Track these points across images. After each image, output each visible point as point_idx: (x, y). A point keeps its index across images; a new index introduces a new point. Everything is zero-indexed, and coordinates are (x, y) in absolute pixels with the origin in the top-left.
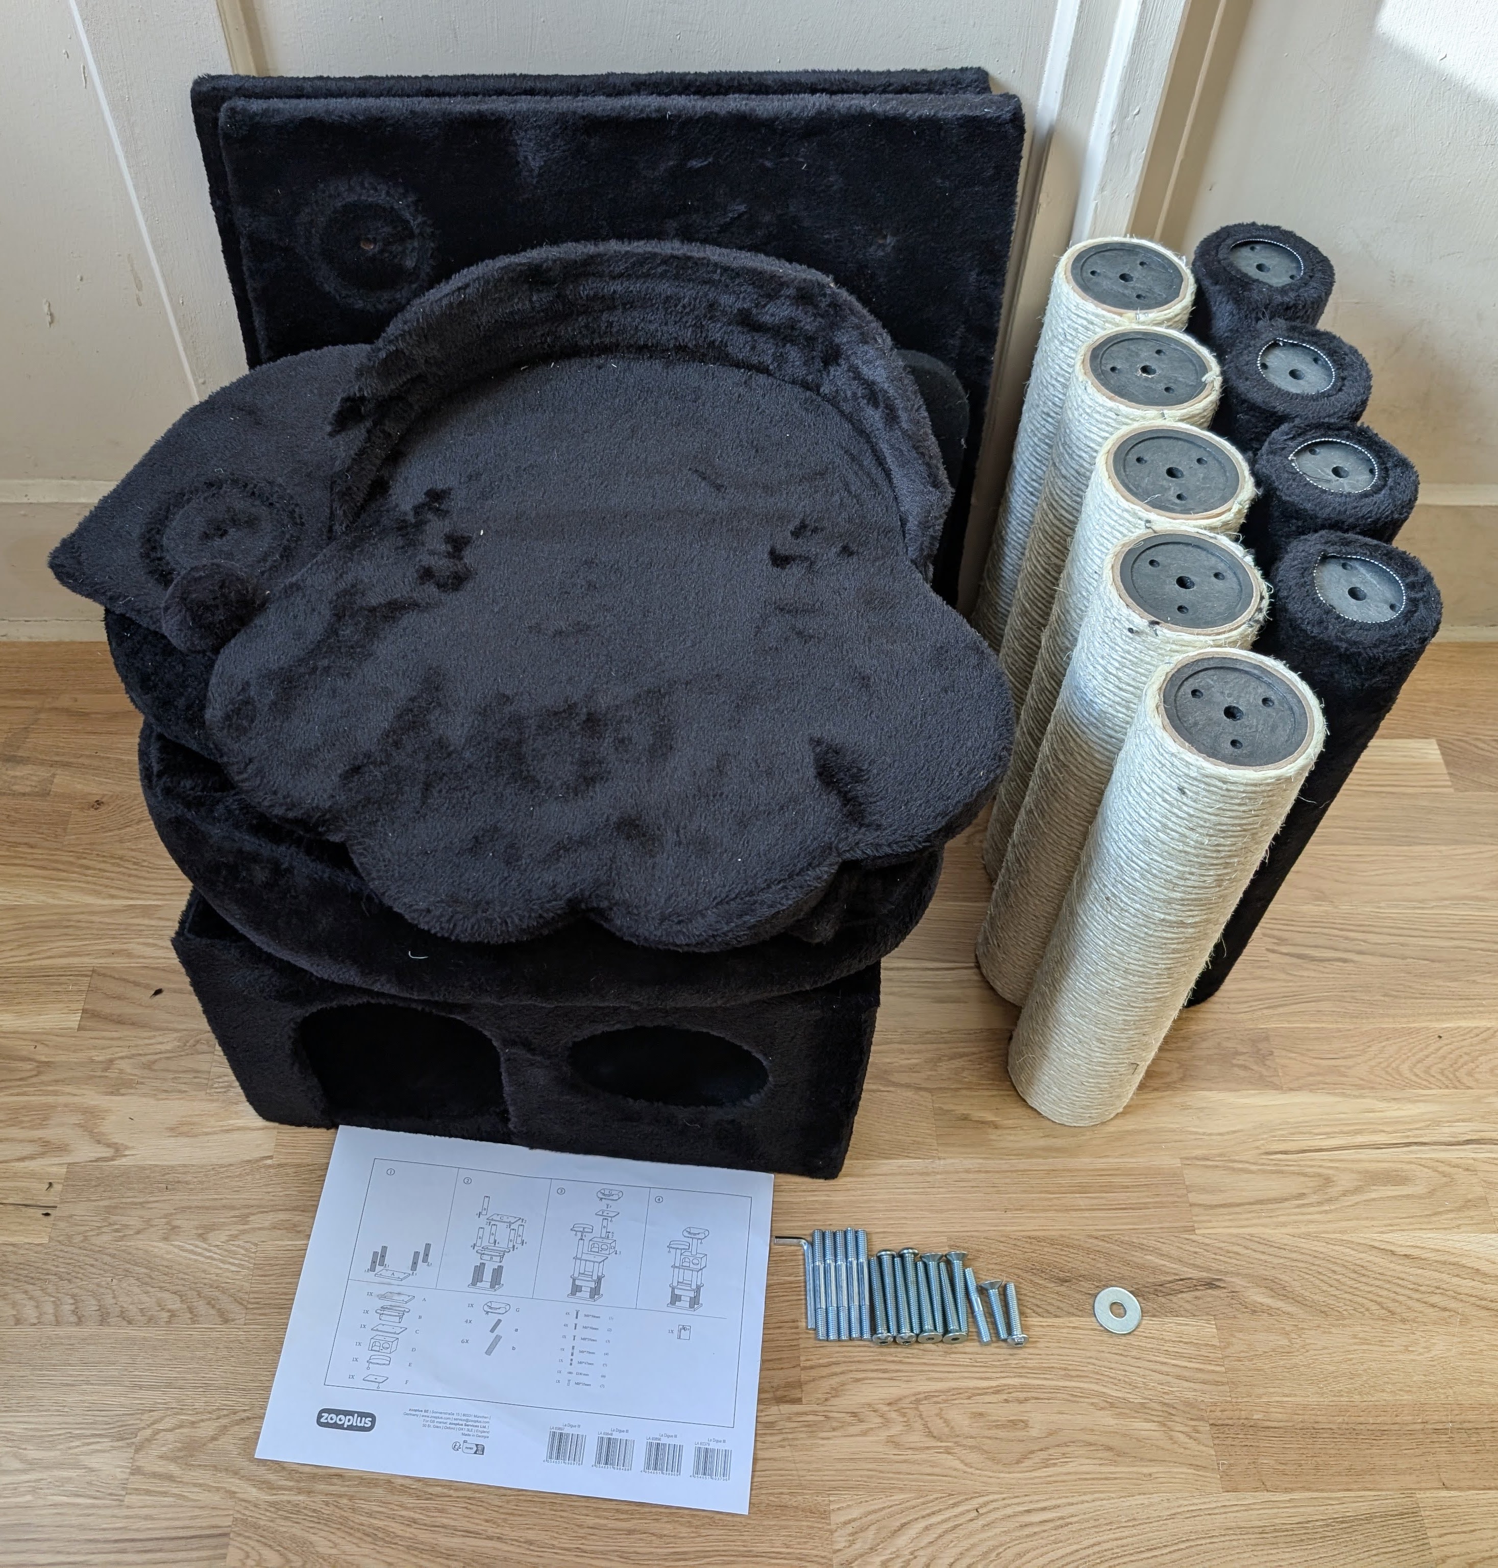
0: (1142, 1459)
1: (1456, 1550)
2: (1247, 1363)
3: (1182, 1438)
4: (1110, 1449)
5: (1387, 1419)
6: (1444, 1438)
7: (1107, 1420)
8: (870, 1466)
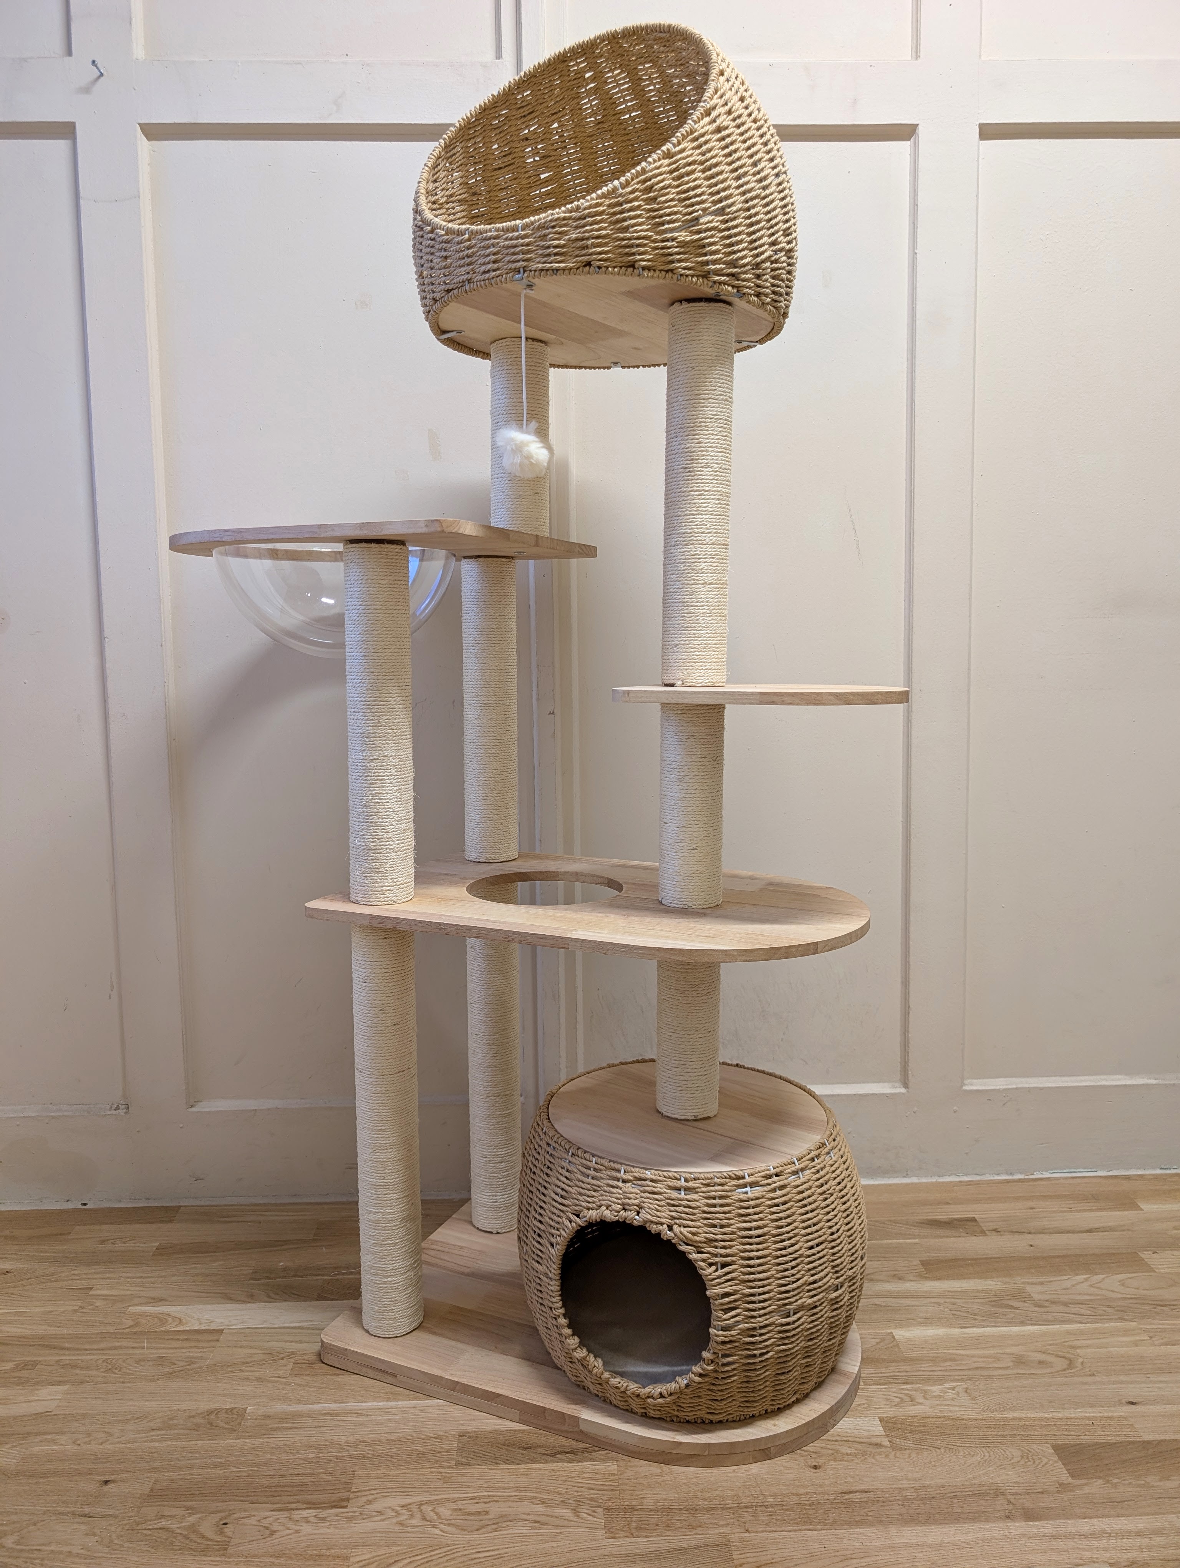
0: (557, 1526)
1: (750, 1560)
2: (633, 1481)
3: (585, 1515)
4: (538, 1522)
5: (718, 1503)
6: (751, 1510)
7: (540, 1509)
8: (382, 1535)
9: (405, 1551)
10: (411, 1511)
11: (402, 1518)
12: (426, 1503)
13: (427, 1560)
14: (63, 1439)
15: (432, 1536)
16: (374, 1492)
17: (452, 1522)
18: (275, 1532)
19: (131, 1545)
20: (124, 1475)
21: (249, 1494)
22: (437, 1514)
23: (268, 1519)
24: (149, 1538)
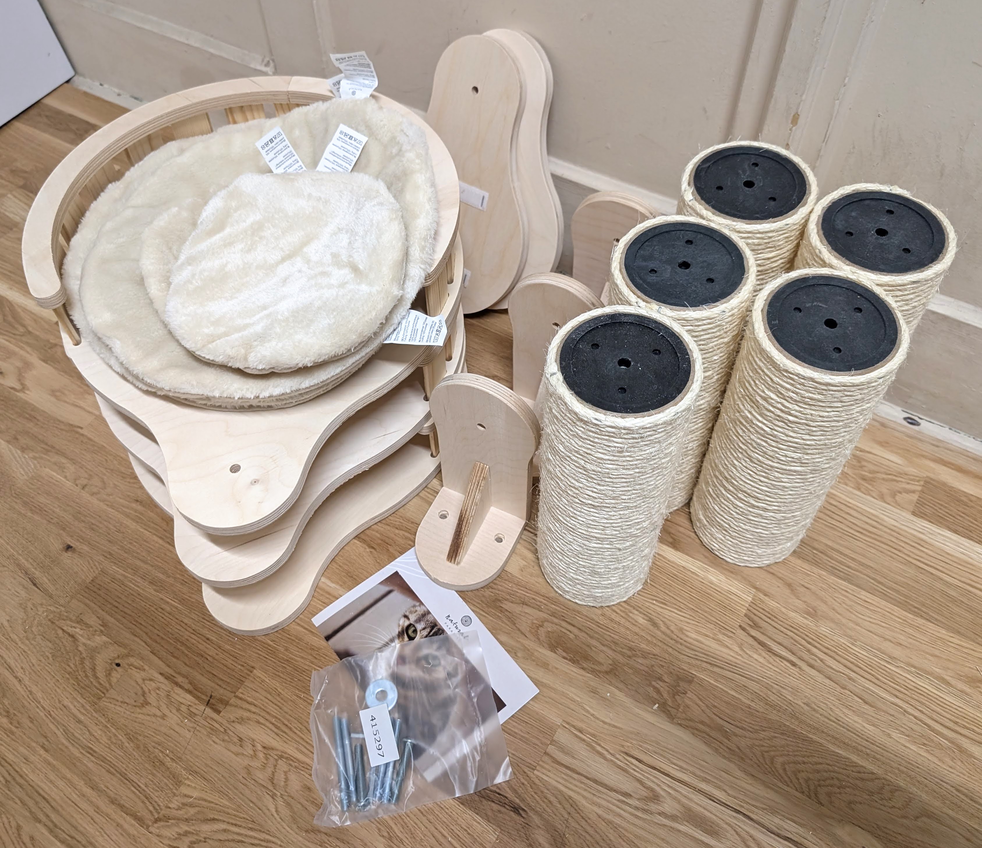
9: (230, 811)
10: (267, 759)
11: (255, 764)
12: (287, 758)
13: (240, 838)
14: (71, 468)
15: (264, 808)
16: (253, 709)
17: (292, 802)
18: (148, 703)
19: (41, 642)
20: (86, 548)
21: (158, 639)
22: (287, 779)
23: (151, 683)
24: (57, 641)
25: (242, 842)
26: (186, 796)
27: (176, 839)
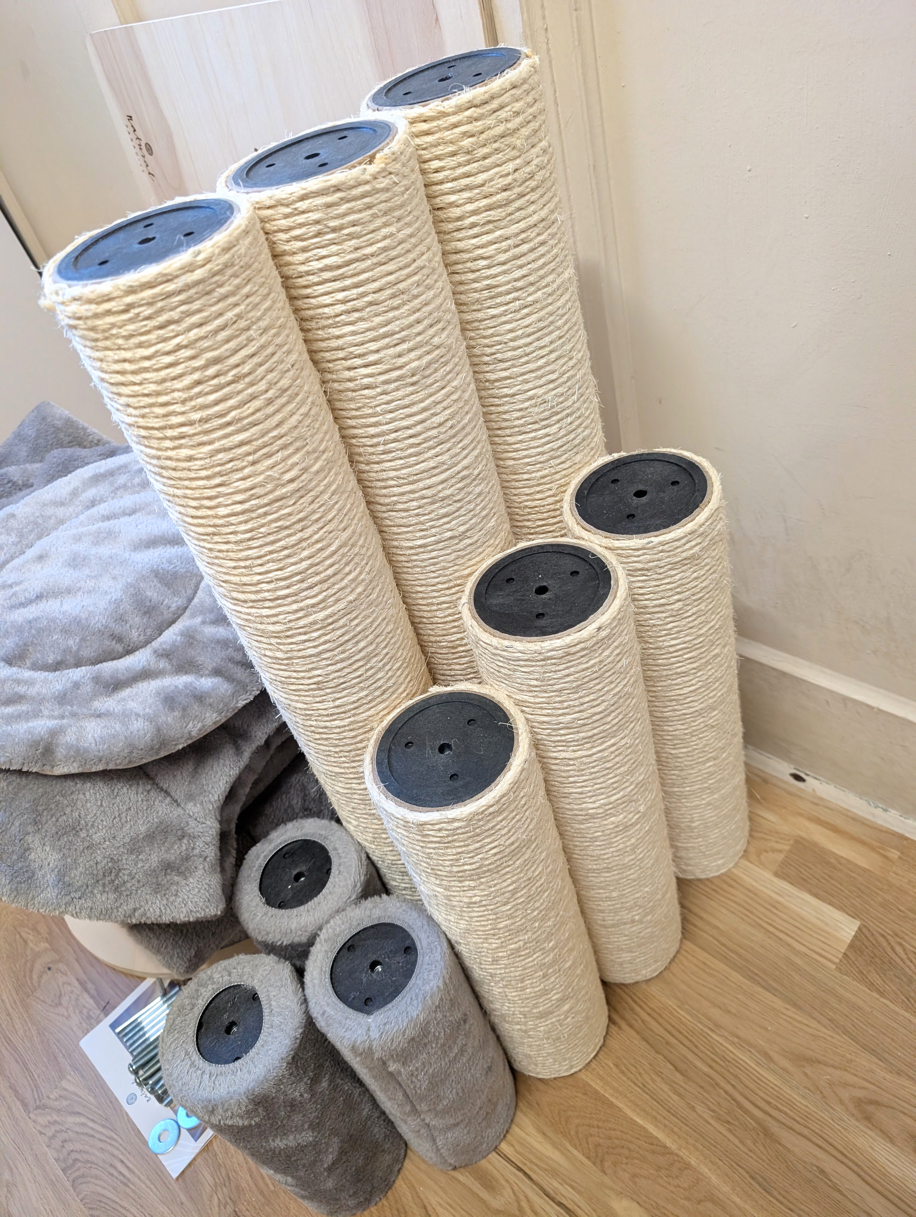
9: (92, 1107)
25: (93, 1136)
26: (65, 1089)
27: (46, 1126)
